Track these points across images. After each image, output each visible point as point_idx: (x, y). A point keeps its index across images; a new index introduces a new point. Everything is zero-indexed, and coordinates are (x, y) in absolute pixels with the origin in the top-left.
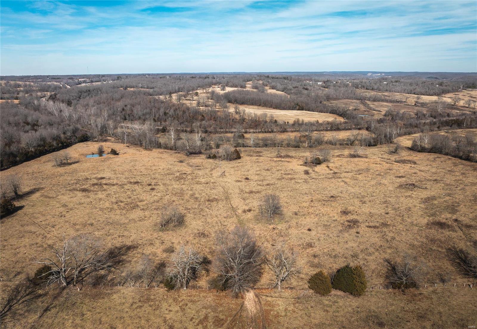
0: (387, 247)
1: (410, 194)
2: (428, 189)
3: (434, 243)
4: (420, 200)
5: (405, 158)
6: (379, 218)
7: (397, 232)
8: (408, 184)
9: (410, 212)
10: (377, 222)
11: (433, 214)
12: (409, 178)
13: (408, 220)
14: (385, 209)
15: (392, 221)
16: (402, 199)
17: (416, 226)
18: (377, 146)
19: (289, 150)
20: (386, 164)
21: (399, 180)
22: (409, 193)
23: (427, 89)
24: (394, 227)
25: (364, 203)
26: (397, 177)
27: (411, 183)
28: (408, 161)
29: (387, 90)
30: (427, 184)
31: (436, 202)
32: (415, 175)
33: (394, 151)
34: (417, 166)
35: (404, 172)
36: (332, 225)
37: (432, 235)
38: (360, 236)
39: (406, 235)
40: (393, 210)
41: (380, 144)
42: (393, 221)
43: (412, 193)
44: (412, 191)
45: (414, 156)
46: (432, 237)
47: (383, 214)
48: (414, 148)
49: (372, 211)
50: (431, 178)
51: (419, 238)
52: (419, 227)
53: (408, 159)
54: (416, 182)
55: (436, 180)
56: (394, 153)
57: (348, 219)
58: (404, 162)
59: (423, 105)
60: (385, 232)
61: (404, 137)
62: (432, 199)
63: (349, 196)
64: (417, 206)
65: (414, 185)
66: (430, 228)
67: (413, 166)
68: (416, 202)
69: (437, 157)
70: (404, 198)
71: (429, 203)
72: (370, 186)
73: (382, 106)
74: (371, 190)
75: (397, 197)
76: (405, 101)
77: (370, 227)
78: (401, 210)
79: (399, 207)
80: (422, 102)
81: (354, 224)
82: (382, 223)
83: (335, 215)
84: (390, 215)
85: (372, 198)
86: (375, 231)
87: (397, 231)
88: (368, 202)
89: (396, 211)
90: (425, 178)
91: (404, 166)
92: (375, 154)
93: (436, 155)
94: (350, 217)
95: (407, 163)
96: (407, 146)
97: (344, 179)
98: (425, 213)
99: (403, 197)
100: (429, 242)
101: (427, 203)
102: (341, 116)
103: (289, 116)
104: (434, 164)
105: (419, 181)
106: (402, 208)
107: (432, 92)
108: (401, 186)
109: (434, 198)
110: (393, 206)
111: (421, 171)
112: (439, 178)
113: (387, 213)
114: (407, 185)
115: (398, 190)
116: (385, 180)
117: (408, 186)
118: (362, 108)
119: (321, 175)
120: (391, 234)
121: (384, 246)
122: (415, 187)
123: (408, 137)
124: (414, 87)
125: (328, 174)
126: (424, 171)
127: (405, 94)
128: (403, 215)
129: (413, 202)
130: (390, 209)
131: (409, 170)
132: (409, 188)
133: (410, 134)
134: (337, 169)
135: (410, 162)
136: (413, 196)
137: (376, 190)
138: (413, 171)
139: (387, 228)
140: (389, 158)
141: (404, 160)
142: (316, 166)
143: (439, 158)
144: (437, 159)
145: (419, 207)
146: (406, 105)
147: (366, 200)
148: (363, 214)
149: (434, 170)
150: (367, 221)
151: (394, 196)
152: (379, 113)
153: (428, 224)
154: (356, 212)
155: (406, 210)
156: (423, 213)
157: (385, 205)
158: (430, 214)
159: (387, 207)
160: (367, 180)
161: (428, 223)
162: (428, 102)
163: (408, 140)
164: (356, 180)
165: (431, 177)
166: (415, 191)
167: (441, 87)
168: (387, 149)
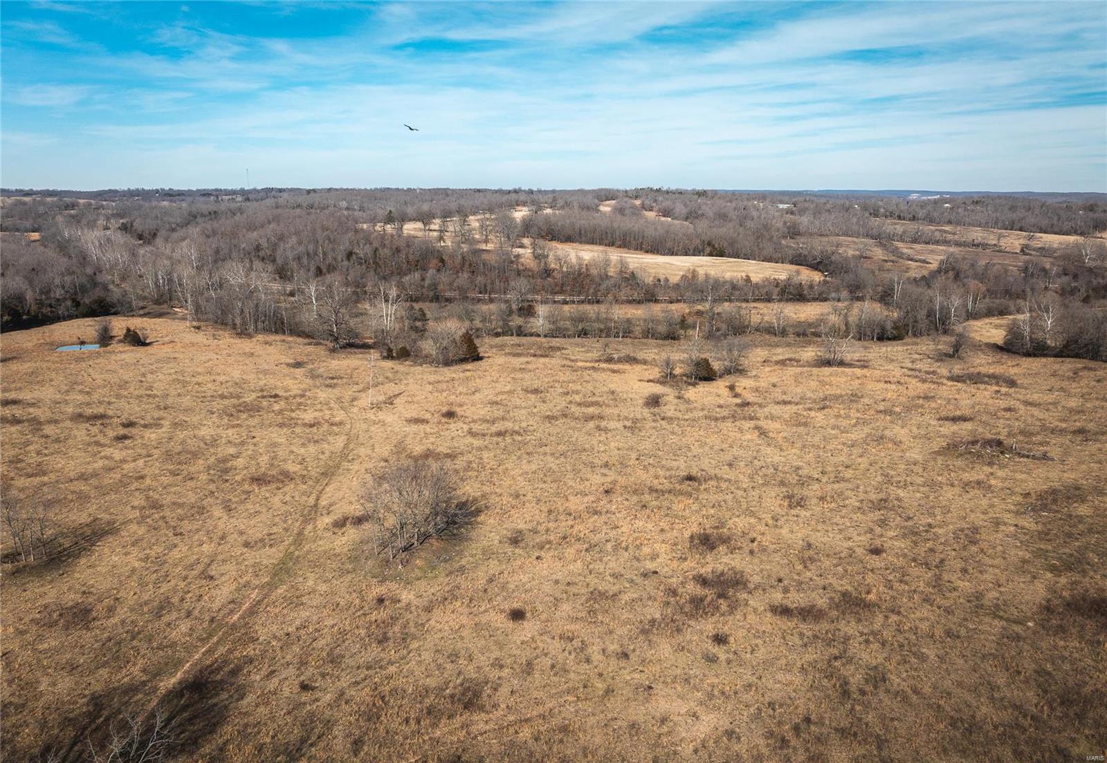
0: (836, 730)
1: (982, 477)
2: (1053, 460)
3: (1080, 717)
4: (1019, 499)
5: (983, 370)
6: (840, 569)
7: (901, 646)
8: (977, 442)
9: (974, 549)
10: (824, 588)
11: (1072, 560)
12: (985, 424)
13: (960, 583)
14: (871, 530)
15: (891, 588)
16: (948, 494)
17: (996, 616)
18: (904, 341)
19: (645, 344)
20: (919, 384)
21: (949, 429)
22: (980, 472)
23: (1056, 219)
24: (894, 618)
25: (801, 503)
26: (947, 419)
27: (989, 436)
28: (989, 376)
29: (950, 222)
30: (1048, 443)
31: (1083, 510)
32: (1008, 415)
33: (951, 351)
34: (1017, 390)
35: (973, 407)
36: (625, 597)
37: (1067, 666)
38: (723, 657)
39: (941, 659)
40: (904, 536)
41: (915, 335)
42: (896, 585)
43: (992, 474)
44: (990, 464)
45: (1010, 363)
46: (1071, 683)
47: (859, 551)
48: (1010, 348)
49: (818, 538)
50: (1064, 425)
51: (1001, 679)
52: (1008, 620)
53: (991, 371)
54: (1010, 435)
55: (1081, 431)
56: (951, 356)
57: (706, 570)
58: (976, 379)
59: (1043, 251)
60: (847, 639)
61: (987, 320)
62: (1069, 498)
63: (751, 477)
64: (1005, 524)
65: (999, 443)
66: (1061, 630)
67: (1004, 390)
68: (1003, 508)
69: (1085, 368)
70: (957, 490)
71: (1057, 512)
72: (844, 444)
73: (932, 251)
74: (841, 459)
75: (932, 485)
76: (995, 245)
77: (784, 611)
78: (937, 536)
79: (930, 525)
80: (1039, 246)
81: (720, 596)
82: (845, 594)
83: (662, 548)
84: (889, 557)
85: (836, 486)
86: (801, 635)
87: (901, 638)
88: (814, 501)
89: (915, 543)
90: (1044, 425)
91: (974, 391)
92: (893, 360)
93: (1079, 364)
94: (720, 562)
95: (987, 383)
96: (992, 341)
97: (762, 423)
98: (1039, 553)
99: (952, 485)
100: (1052, 709)
101: (1050, 511)
102: (816, 269)
103: (677, 266)
104: (1074, 387)
105: (1022, 432)
106: (940, 531)
107: (1067, 226)
108: (952, 448)
109: (1075, 493)
110: (909, 518)
111: (1031, 404)
112: (1091, 426)
113: (876, 551)
114: (974, 443)
115: (940, 462)
116: (902, 427)
117: (978, 447)
118: (878, 253)
119: (695, 408)
120: (871, 656)
121: (821, 723)
122: (1002, 453)
123: (998, 321)
124: (1020, 213)
125: (719, 406)
126: (1040, 404)
127: (996, 230)
128: (942, 561)
129: (992, 506)
130: (891, 534)
131: (991, 401)
132: (979, 456)
133: (1002, 313)
134: (757, 394)
135: (996, 379)
136: (993, 482)
137: (860, 460)
138: (1003, 404)
139: (859, 620)
140: (932, 370)
141: (979, 373)
142: (694, 385)
143: (1090, 369)
144: (1086, 373)
145: (1012, 529)
146: (998, 251)
147: (810, 494)
148: (775, 551)
149: (1073, 403)
150: (780, 580)
151: (920, 480)
152: (922, 267)
153: (1048, 609)
154: (753, 541)
155: (957, 538)
156: (1028, 556)
157: (877, 515)
158: (1059, 559)
159: (883, 523)
160: (838, 427)
161: (1048, 601)
162: (1055, 246)
163: (997, 327)
164: (805, 424)
165: (1064, 420)
166: (1002, 467)
167: (1091, 215)
168: (932, 347)
